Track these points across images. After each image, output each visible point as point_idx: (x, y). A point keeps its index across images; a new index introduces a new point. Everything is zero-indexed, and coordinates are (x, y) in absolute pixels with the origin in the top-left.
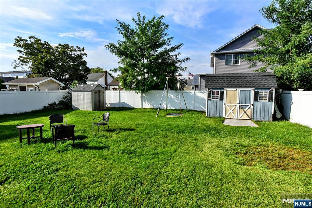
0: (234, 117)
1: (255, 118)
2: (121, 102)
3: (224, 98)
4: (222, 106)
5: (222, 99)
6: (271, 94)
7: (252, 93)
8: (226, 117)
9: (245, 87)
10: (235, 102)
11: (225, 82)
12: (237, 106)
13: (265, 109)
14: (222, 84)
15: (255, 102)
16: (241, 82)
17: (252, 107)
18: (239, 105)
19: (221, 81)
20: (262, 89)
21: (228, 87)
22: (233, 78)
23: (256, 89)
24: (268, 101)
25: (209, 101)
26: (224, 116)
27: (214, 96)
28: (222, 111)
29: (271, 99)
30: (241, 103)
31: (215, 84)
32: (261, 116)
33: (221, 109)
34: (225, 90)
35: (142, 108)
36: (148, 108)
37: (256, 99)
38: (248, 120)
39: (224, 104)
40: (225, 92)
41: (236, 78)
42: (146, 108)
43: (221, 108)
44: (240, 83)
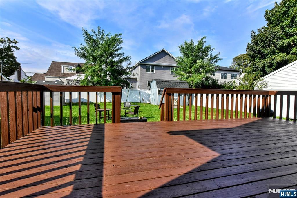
11: (167, 85)
16: (174, 86)
19: (164, 84)
22: (170, 83)
25: (158, 96)
27: (161, 93)
31: (162, 86)
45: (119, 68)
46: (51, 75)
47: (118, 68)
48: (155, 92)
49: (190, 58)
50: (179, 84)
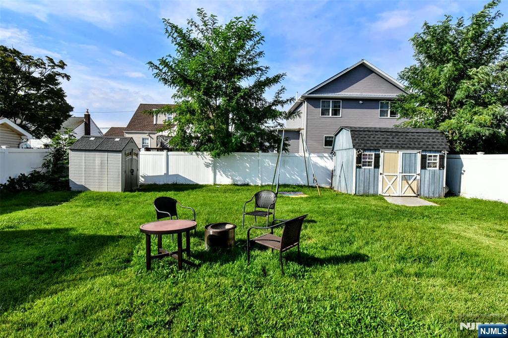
0: (394, 193)
1: (422, 193)
2: (169, 174)
3: (380, 164)
4: (378, 177)
5: (377, 166)
6: (442, 158)
7: (419, 156)
8: (384, 195)
9: (409, 148)
10: (395, 171)
11: (381, 141)
12: (399, 177)
13: (435, 180)
14: (377, 143)
15: (422, 170)
16: (403, 141)
17: (418, 177)
18: (401, 174)
19: (374, 137)
20: (430, 151)
21: (386, 148)
22: (391, 135)
23: (423, 151)
24: (438, 168)
25: (357, 169)
26: (380, 192)
27: (366, 162)
28: (378, 185)
29: (441, 166)
30: (403, 172)
31: (367, 143)
32: (430, 190)
33: (376, 182)
34: (382, 152)
35: (215, 184)
36: (226, 184)
37: (423, 167)
38: (413, 196)
39: (381, 174)
40: (382, 155)
41: (394, 134)
42: (223, 183)
43: (376, 179)
44: (402, 143)
45: (256, 103)
46: (135, 129)
47: (255, 105)
48: (348, 160)
49: (450, 65)
50: (416, 137)
